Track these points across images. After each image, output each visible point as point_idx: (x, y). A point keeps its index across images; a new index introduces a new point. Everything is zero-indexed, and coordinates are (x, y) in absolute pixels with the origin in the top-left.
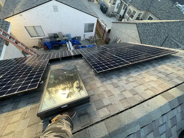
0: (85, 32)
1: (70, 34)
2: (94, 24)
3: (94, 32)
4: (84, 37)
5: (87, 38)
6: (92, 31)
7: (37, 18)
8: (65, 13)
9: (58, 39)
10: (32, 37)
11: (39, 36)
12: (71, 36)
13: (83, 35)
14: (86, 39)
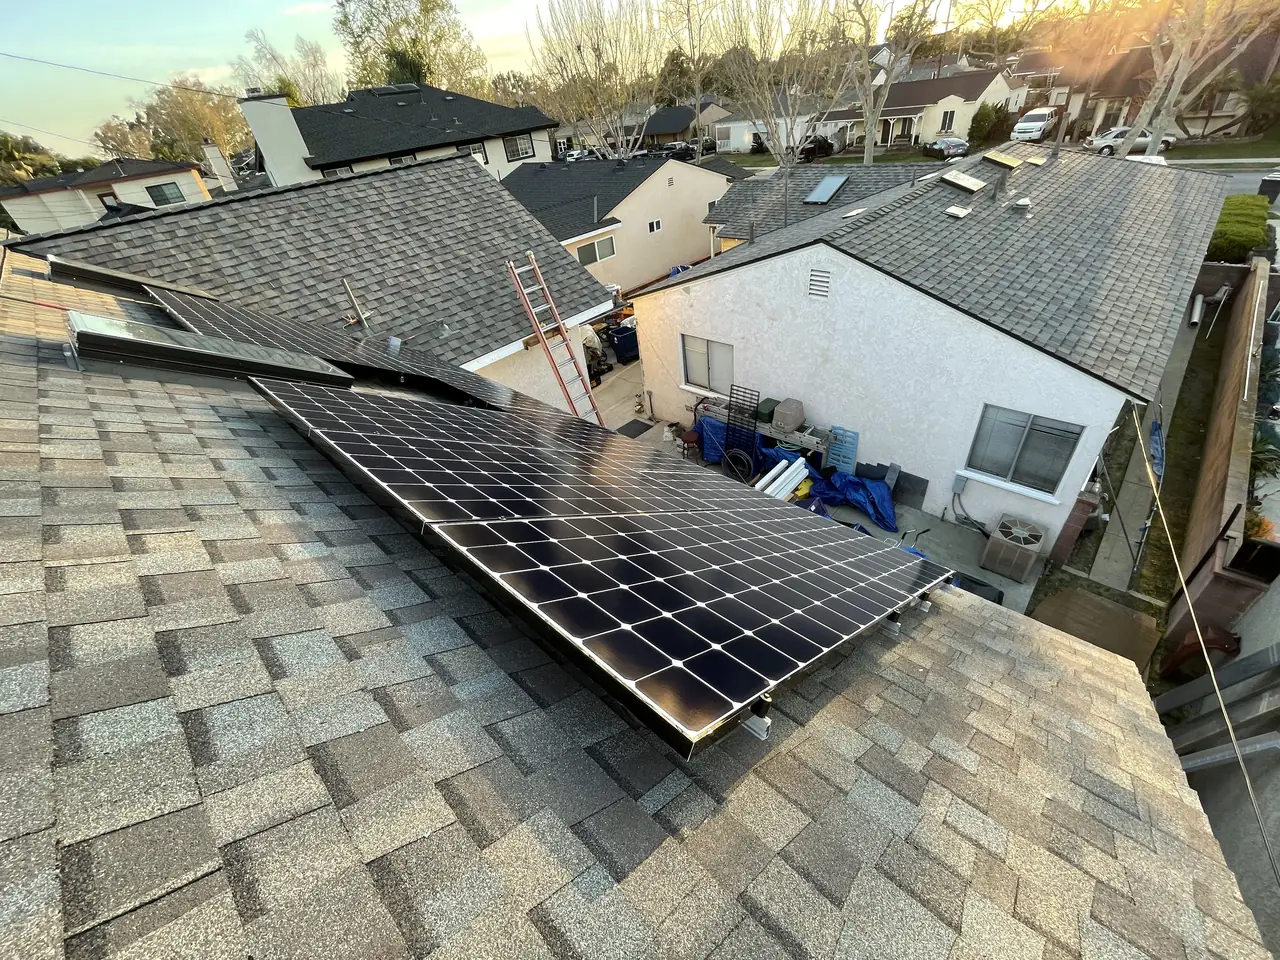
0: (971, 464)
1: (857, 434)
2: (1079, 434)
3: (1071, 502)
4: (957, 495)
5: (976, 515)
6: (1049, 484)
7: (732, 310)
8: (861, 312)
9: (764, 429)
10: (687, 381)
11: (711, 390)
12: (861, 447)
13: (949, 483)
14: (966, 521)
